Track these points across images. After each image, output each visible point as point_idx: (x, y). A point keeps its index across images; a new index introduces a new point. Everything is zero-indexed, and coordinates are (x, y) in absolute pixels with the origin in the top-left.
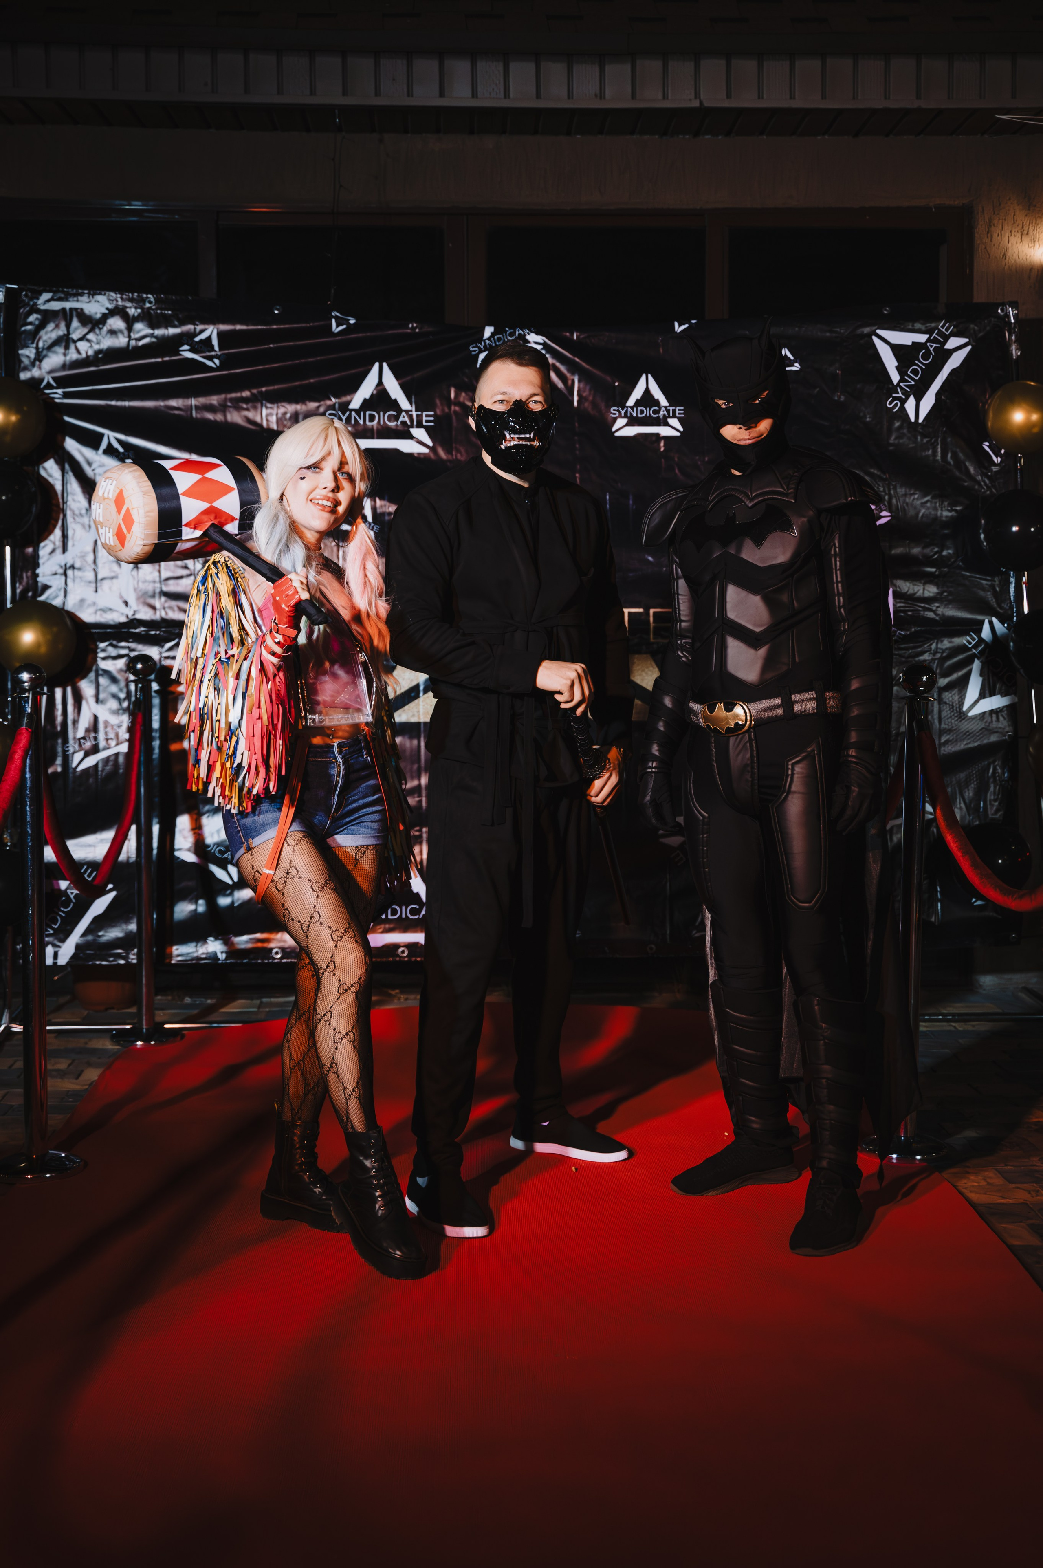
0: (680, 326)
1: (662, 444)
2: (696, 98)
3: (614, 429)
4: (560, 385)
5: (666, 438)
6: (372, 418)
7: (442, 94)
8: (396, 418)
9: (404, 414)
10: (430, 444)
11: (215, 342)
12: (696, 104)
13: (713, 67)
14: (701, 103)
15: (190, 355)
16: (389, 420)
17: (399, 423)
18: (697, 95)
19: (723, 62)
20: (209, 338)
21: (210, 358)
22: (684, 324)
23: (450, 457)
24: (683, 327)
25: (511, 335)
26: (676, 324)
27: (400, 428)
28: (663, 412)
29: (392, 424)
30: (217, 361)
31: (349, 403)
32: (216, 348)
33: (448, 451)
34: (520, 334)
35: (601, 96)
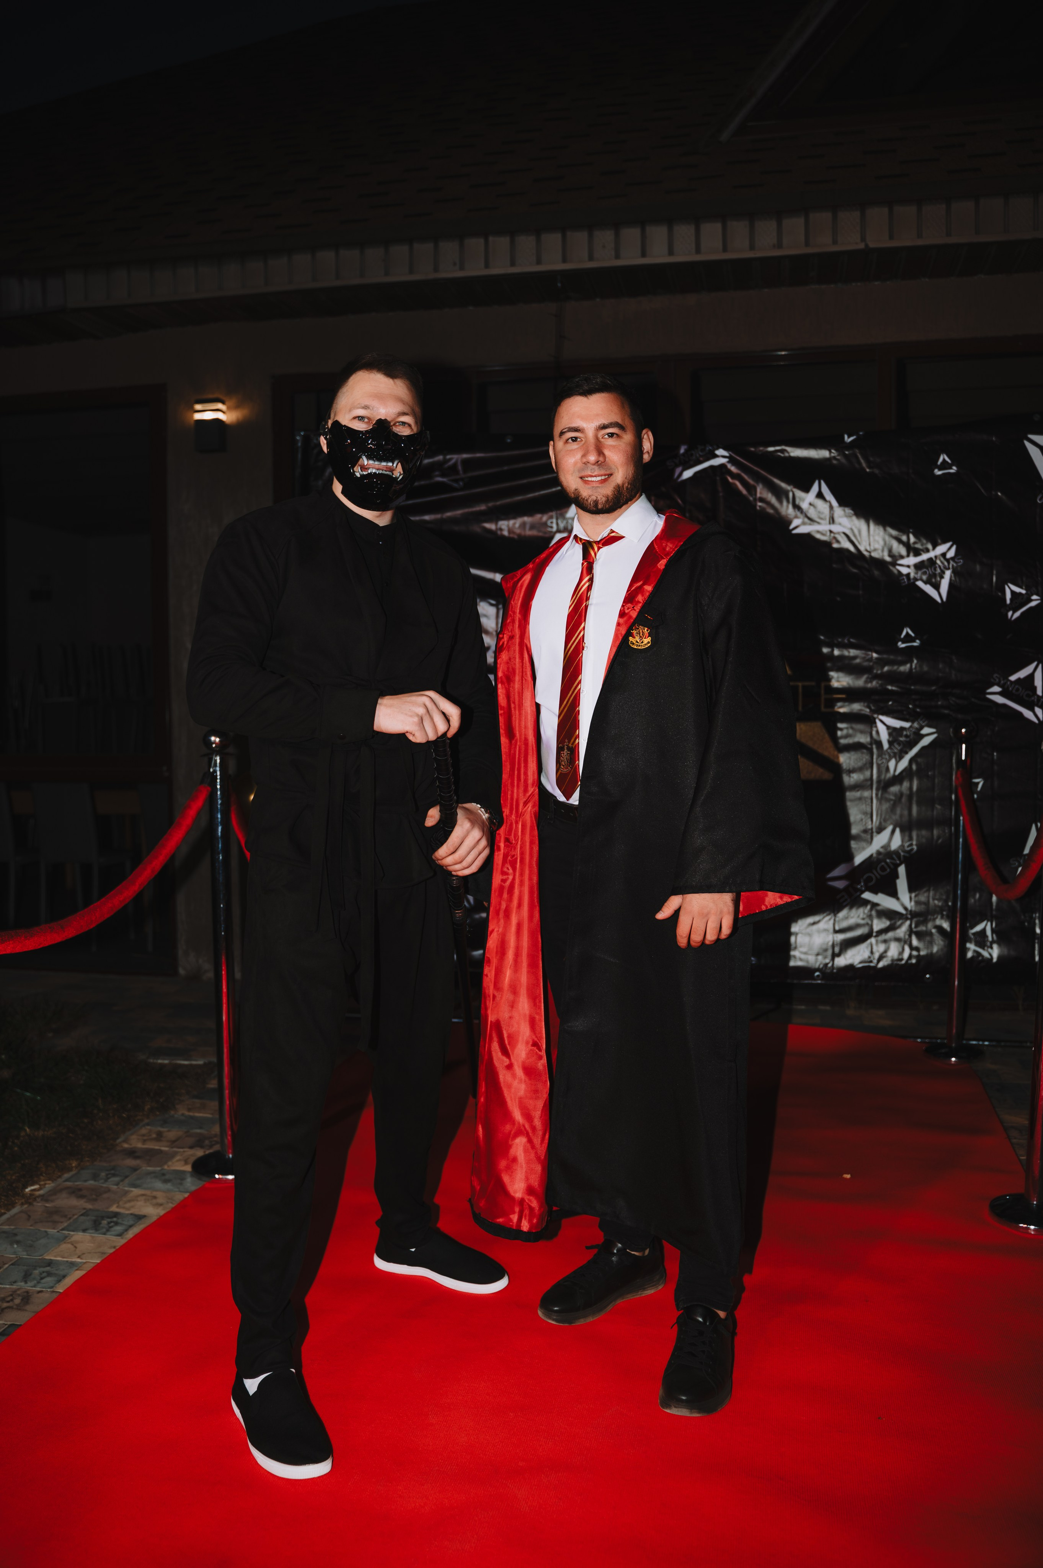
0: (849, 437)
3: (791, 527)
4: (744, 492)
7: (644, 255)
11: (460, 468)
12: (862, 246)
13: (878, 214)
15: (439, 479)
18: (863, 239)
19: (886, 210)
20: (455, 465)
21: (456, 481)
22: (853, 435)
24: (852, 438)
25: (702, 450)
26: (846, 437)
30: (461, 483)
32: (461, 472)
34: (710, 450)
35: (779, 245)
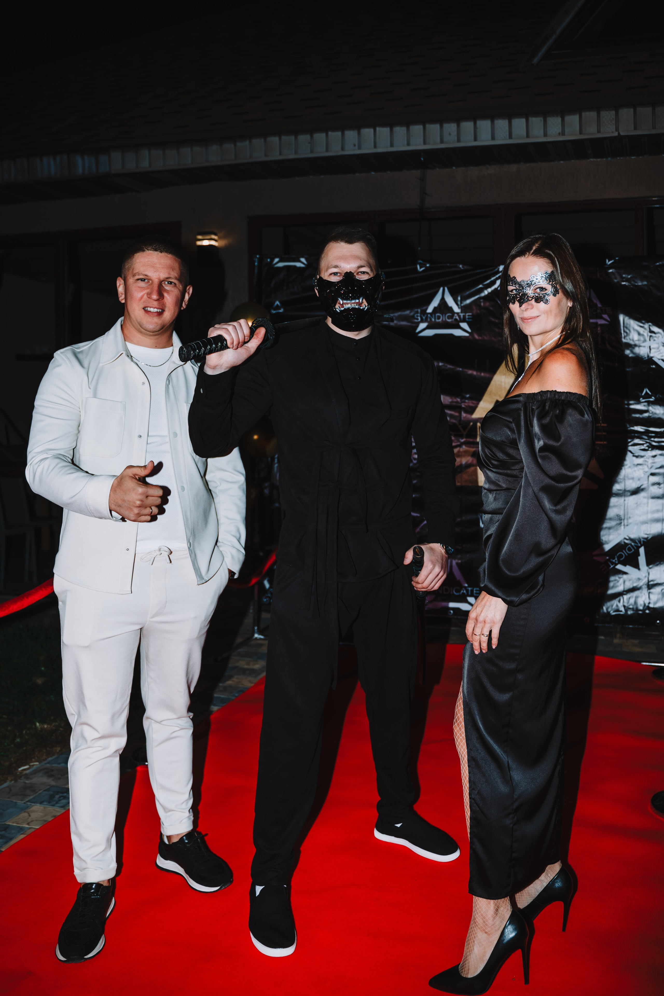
0: (609, 261)
1: (599, 329)
2: (616, 131)
5: (601, 325)
6: (439, 318)
8: (451, 317)
9: (456, 315)
10: (469, 330)
14: (619, 134)
16: (448, 318)
17: (453, 320)
19: (633, 110)
22: (611, 260)
23: (480, 338)
24: (611, 262)
26: (607, 261)
27: (454, 322)
28: (599, 311)
29: (449, 320)
31: (427, 309)
33: (479, 335)
